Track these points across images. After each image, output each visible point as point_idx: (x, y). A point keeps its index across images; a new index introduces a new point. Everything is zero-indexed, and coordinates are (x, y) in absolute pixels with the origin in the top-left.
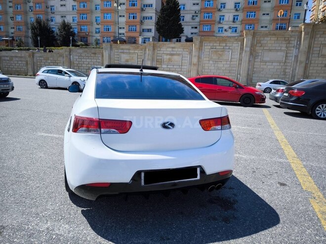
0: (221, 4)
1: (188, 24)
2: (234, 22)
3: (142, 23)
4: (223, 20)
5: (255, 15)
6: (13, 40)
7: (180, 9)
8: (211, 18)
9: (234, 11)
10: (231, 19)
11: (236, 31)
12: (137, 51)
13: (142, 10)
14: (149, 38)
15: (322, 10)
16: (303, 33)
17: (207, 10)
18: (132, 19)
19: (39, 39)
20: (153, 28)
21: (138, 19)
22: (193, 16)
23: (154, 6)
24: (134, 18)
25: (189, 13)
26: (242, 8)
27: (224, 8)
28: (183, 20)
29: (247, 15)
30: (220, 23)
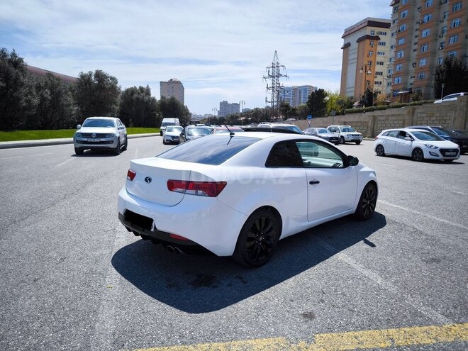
6: (411, 92)
19: (443, 86)
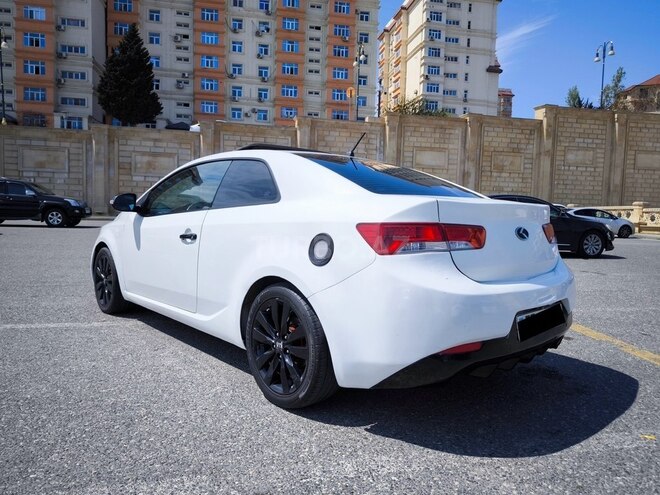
0: (234, 65)
1: (168, 96)
2: (260, 100)
3: (59, 84)
4: (240, 95)
5: (295, 92)
7: (151, 64)
8: (217, 89)
9: (259, 81)
10: (255, 95)
11: (265, 118)
12: (67, 145)
13: (59, 56)
14: (80, 119)
15: (393, 95)
16: (387, 128)
17: (206, 74)
18: (31, 74)
20: (89, 98)
21: (49, 75)
22: (179, 82)
23: (89, 51)
24: (37, 72)
25: (170, 76)
26: (273, 76)
27: (240, 73)
28: (157, 87)
29: (283, 91)
30: (234, 100)
